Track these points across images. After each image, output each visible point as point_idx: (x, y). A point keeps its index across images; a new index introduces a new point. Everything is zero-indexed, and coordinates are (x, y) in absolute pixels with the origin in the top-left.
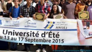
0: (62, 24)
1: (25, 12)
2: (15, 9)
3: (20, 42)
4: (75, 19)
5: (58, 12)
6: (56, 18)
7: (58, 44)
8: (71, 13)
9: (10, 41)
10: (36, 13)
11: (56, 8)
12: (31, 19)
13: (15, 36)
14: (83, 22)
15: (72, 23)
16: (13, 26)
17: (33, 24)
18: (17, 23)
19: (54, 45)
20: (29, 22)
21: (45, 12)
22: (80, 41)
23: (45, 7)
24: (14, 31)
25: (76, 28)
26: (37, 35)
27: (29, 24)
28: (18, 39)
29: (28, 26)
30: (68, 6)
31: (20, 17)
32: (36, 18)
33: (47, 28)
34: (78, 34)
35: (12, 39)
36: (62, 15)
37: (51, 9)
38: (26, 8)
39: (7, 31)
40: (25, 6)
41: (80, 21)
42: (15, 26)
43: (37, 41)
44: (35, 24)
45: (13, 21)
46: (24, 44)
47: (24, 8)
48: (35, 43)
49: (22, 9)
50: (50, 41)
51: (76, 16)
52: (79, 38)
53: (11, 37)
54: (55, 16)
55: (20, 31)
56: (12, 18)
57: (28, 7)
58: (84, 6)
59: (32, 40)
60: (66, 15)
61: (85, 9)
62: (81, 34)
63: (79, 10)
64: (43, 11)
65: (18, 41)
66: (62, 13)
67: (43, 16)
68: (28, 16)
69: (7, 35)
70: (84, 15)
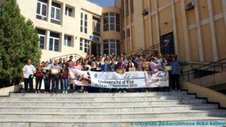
7: (133, 87)
13: (106, 84)
15: (141, 74)
22: (146, 85)
25: (143, 76)
36: (134, 68)
52: (146, 83)
65: (108, 87)
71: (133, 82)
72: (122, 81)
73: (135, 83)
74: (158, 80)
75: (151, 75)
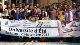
0: (48, 23)
1: (24, 16)
2: (17, 14)
3: (21, 36)
4: (56, 20)
5: (45, 16)
6: (44, 20)
7: (46, 37)
8: (54, 16)
9: (14, 35)
10: (31, 17)
11: (44, 13)
12: (27, 20)
13: (17, 32)
14: (62, 22)
15: (54, 23)
16: (15, 25)
17: (29, 24)
18: (18, 23)
19: (43, 38)
20: (26, 22)
21: (37, 16)
22: (60, 35)
23: (37, 13)
24: (16, 28)
25: (57, 26)
26: (32, 31)
27: (26, 24)
28: (19, 34)
29: (26, 25)
30: (51, 12)
31: (21, 19)
32: (31, 20)
33: (38, 27)
34: (59, 30)
35: (15, 34)
37: (40, 14)
38: (24, 13)
39: (12, 28)
40: (23, 12)
41: (60, 21)
42: (17, 25)
43: (31, 35)
44: (30, 24)
45: (16, 22)
46: (23, 37)
47: (22, 13)
48: (30, 37)
49: (21, 14)
50: (40, 35)
51: (57, 18)
52: (59, 33)
53: (14, 32)
54: (43, 19)
55: (20, 28)
56: (15, 21)
57: (25, 12)
58: (62, 12)
59: (28, 35)
60: (51, 18)
61: (63, 14)
62: (60, 30)
63: (59, 14)
64: (35, 16)
65: (19, 35)
66: (47, 16)
67: (36, 18)
68: (25, 18)
69: (12, 31)
70: (62, 18)
71: (45, 31)
72: (34, 29)
73: (47, 32)
74: (72, 30)
75: (65, 24)
